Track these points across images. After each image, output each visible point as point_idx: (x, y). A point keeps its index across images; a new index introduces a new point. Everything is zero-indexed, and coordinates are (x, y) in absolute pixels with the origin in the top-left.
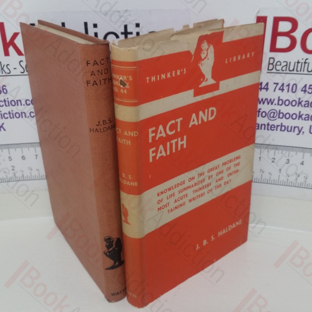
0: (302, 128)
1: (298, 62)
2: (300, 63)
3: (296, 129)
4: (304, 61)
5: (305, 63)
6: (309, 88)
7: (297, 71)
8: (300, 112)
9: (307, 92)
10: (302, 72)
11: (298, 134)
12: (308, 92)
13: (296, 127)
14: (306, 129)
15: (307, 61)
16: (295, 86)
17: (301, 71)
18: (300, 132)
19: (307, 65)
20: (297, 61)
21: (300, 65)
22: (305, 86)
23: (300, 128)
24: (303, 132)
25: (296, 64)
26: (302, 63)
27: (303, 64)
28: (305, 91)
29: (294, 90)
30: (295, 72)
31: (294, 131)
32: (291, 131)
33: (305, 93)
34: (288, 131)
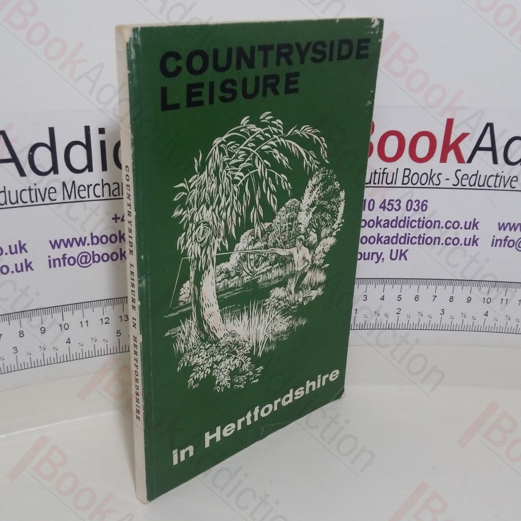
0: (382, 253)
1: (375, 173)
2: (377, 173)
3: (375, 256)
4: (382, 171)
5: (384, 173)
6: (388, 205)
7: (375, 184)
8: (379, 234)
9: (386, 209)
10: (380, 185)
11: (376, 262)
12: (388, 209)
13: (375, 253)
14: (386, 255)
15: (386, 171)
16: (372, 202)
17: (378, 184)
18: (379, 259)
19: (385, 175)
20: (374, 171)
21: (377, 175)
22: (385, 201)
23: (379, 255)
24: (383, 259)
25: (373, 175)
26: (380, 173)
27: (381, 175)
28: (384, 208)
29: (371, 208)
30: (372, 184)
31: (372, 259)
32: (368, 259)
33: (384, 210)
34: (365, 259)
